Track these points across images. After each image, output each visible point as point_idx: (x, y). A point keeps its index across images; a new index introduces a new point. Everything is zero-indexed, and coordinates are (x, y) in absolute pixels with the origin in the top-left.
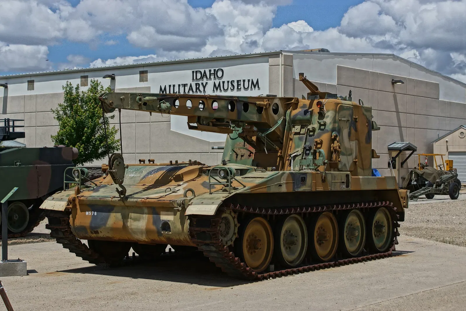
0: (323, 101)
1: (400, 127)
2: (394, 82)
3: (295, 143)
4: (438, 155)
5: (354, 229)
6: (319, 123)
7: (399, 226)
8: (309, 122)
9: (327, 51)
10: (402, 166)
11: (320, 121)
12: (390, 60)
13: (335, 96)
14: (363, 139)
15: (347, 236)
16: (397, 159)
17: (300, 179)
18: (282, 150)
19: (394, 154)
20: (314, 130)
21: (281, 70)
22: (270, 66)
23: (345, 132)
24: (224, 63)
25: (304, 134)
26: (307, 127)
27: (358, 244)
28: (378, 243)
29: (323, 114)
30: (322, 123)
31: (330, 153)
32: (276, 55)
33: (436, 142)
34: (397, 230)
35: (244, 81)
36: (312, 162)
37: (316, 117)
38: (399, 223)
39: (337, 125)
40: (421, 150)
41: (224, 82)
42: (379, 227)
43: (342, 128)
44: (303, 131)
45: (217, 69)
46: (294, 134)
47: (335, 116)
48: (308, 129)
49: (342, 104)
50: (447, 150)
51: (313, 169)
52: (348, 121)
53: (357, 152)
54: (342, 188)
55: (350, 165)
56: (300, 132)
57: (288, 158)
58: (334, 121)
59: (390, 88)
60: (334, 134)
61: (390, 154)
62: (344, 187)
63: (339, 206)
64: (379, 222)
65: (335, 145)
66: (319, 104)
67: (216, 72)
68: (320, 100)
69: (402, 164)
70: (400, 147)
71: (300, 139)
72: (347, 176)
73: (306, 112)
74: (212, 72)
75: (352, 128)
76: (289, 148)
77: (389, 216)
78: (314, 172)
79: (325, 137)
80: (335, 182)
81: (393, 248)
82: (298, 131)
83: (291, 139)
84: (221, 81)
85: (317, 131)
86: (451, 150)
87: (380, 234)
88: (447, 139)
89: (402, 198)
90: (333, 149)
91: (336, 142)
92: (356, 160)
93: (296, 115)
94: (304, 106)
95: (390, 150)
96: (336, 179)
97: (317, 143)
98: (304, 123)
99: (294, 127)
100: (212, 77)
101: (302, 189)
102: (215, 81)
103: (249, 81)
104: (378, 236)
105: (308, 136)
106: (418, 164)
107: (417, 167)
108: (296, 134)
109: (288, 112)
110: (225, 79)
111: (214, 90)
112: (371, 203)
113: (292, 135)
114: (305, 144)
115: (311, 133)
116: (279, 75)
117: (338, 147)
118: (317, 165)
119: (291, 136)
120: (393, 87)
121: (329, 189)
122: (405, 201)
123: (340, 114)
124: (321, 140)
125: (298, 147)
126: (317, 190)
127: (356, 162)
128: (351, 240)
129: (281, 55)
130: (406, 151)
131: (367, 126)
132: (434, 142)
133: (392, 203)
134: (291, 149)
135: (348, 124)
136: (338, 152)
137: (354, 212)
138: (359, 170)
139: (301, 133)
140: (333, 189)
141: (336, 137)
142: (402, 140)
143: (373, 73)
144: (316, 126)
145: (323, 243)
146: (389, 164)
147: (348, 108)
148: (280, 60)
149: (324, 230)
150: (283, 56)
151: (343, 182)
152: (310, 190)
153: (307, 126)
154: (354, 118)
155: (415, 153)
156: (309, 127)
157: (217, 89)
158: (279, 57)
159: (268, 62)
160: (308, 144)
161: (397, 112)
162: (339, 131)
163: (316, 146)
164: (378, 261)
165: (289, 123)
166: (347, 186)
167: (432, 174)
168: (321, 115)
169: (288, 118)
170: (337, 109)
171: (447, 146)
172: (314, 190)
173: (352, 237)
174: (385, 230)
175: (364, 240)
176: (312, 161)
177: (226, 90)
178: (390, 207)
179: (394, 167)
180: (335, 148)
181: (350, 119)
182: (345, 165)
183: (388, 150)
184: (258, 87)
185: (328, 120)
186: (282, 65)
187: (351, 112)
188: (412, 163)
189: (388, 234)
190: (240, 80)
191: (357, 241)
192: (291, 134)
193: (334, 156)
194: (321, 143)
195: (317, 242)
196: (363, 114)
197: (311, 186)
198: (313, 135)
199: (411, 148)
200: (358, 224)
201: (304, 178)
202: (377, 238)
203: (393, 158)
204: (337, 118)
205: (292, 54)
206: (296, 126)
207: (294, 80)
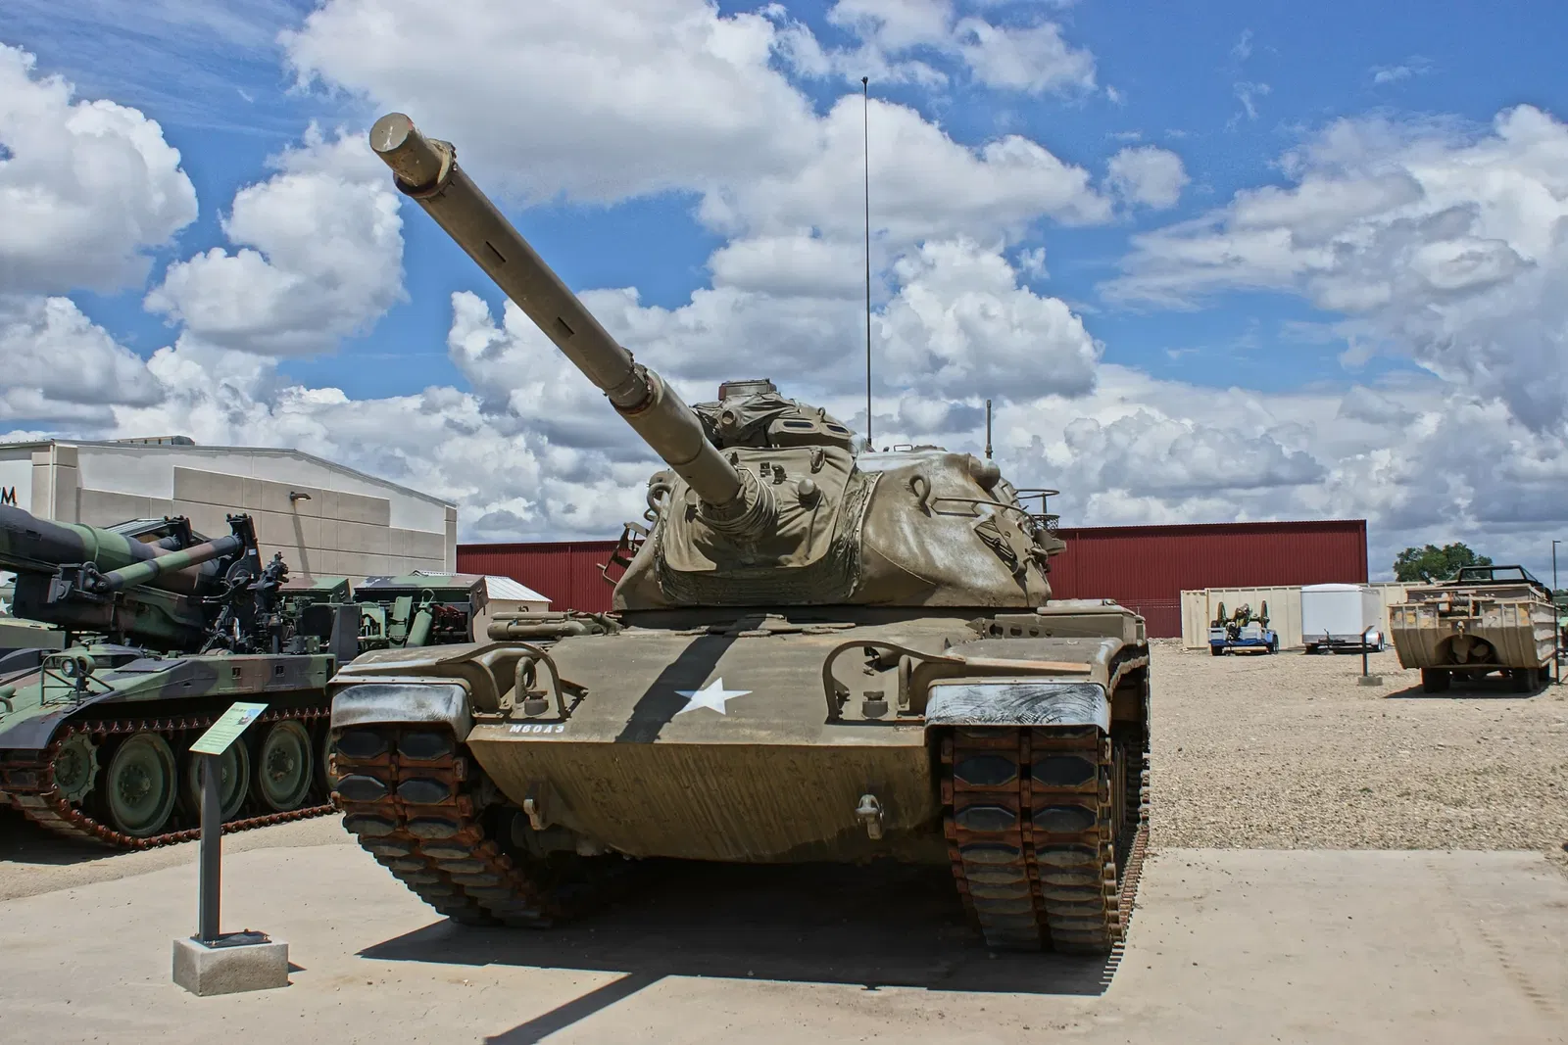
2: (294, 498)
9: (190, 442)
12: (287, 461)
21: (50, 474)
22: (33, 465)
59: (286, 506)
116: (48, 482)
120: (294, 504)
129: (51, 447)
143: (251, 482)
148: (50, 457)
205: (75, 446)
207: (79, 491)
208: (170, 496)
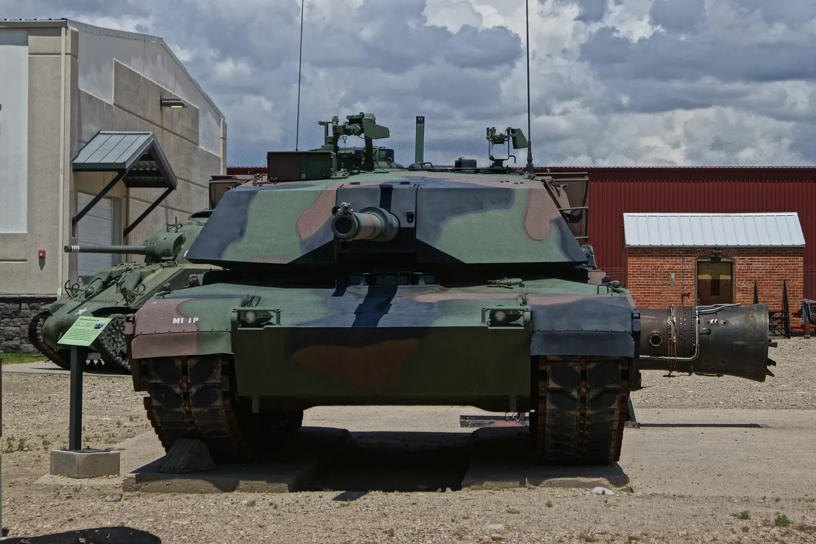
2: (164, 104)
21: (64, 66)
22: (30, 54)
32: (53, 28)
59: (157, 116)
116: (59, 78)
120: (163, 111)
129: (63, 29)
143: (145, 81)
150: (69, 33)
158: (60, 35)
159: (26, 43)
186: (66, 54)
205: (77, 30)
207: (79, 92)
208: (111, 101)
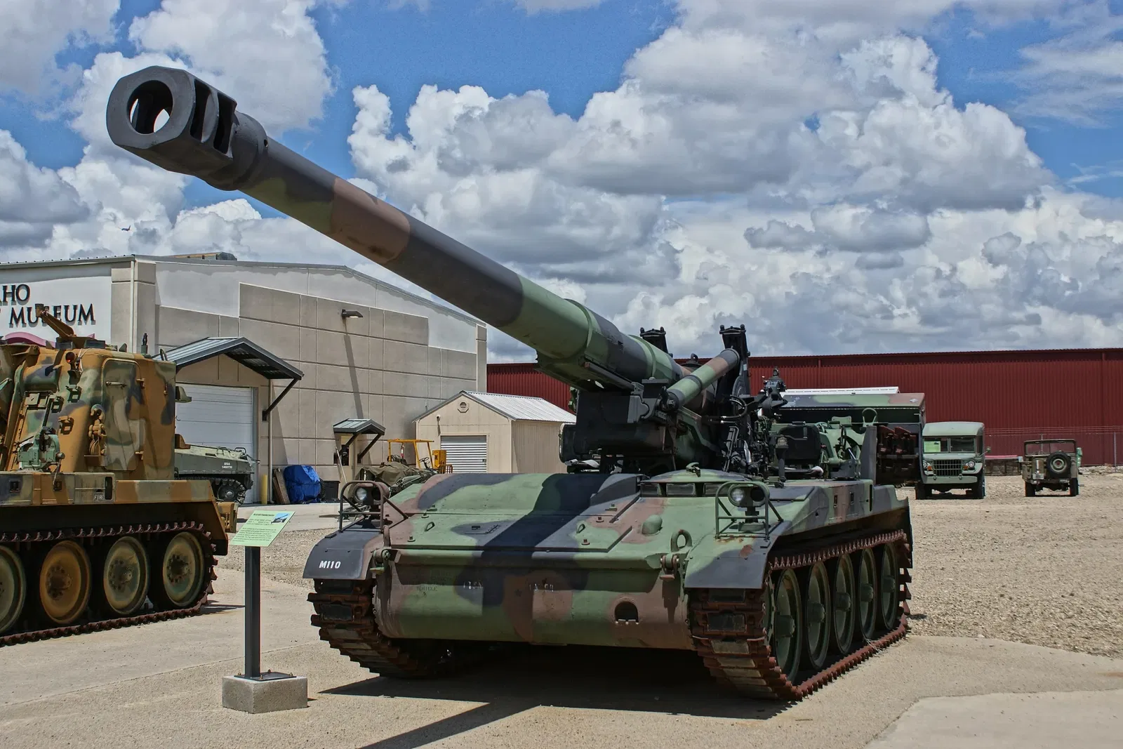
0: (79, 352)
1: (356, 393)
2: (345, 316)
3: (28, 424)
4: (421, 441)
5: (125, 569)
6: (70, 390)
7: (216, 563)
8: (54, 387)
9: (233, 258)
10: (359, 462)
11: (70, 386)
12: (338, 277)
13: (101, 344)
14: (156, 416)
15: (111, 582)
16: (351, 448)
17: (8, 485)
18: (5, 435)
19: (345, 439)
20: (60, 401)
21: (132, 290)
22: (113, 282)
23: (119, 406)
24: (30, 274)
25: (45, 408)
26: (49, 396)
27: (133, 595)
28: (174, 592)
29: (77, 374)
30: (74, 390)
31: (86, 440)
33: (421, 419)
34: (212, 570)
35: (67, 307)
36: (37, 457)
37: (65, 380)
38: (215, 557)
39: (102, 392)
40: (394, 432)
41: (29, 309)
42: (178, 564)
43: (111, 397)
44: (43, 403)
45: (17, 285)
46: (28, 408)
47: (98, 378)
48: (52, 400)
49: (113, 357)
50: (439, 433)
51: (38, 469)
52: (124, 386)
53: (144, 440)
54: (97, 500)
55: (128, 460)
56: (37, 405)
57: (14, 450)
58: (97, 386)
59: (337, 323)
60: (95, 408)
61: (338, 440)
62: (101, 499)
63: (90, 531)
64: (178, 558)
65: (95, 427)
66: (71, 357)
67: (16, 290)
68: (75, 351)
69: (360, 457)
70: (353, 427)
71: (38, 416)
72: (109, 479)
73: (48, 371)
74: (9, 290)
75: (133, 398)
76: (19, 432)
77: (199, 548)
78: (38, 473)
79: (78, 414)
80: (82, 491)
81: (203, 600)
82: (35, 402)
83: (22, 417)
84: (25, 307)
85: (66, 403)
86: (443, 433)
87: (180, 577)
88: (438, 413)
89: (222, 515)
90: (92, 433)
91: (97, 422)
92: (141, 453)
93: (32, 375)
94: (48, 359)
95: (338, 432)
96: (84, 485)
97: (65, 425)
98: (45, 390)
99: (29, 396)
100: (9, 299)
101: (12, 502)
102: (14, 306)
103: (75, 307)
104: (177, 581)
105: (51, 411)
106: (388, 459)
107: (386, 463)
108: (31, 407)
109: (19, 369)
110: (31, 303)
111: (11, 323)
112: (158, 525)
113: (25, 409)
114: (44, 425)
115: (56, 407)
116: (129, 299)
117: (99, 431)
118: (45, 462)
119: (22, 412)
120: (344, 323)
121: (70, 501)
122: (229, 522)
123: (108, 375)
124: (71, 419)
125: (33, 430)
126: (44, 503)
127: (140, 455)
128: (119, 588)
129: (132, 262)
130: (368, 435)
131: (165, 395)
132: (416, 418)
133: (201, 525)
134: (20, 433)
135: (125, 392)
136: (100, 438)
137: (122, 541)
138: (148, 469)
139: (39, 406)
140: (77, 502)
141: (98, 413)
142: (360, 415)
143: (308, 299)
144: (64, 394)
145: (61, 593)
146: (336, 457)
147: (125, 365)
148: (132, 272)
149: (63, 571)
150: (137, 266)
151: (99, 491)
152: (28, 504)
153: (48, 394)
154: (138, 381)
155: (381, 438)
156: (51, 397)
157: (17, 321)
158: (130, 267)
159: (110, 275)
160: (49, 425)
161: (352, 367)
162: (106, 404)
163: (62, 428)
164: (170, 623)
165: (18, 389)
166: (108, 496)
167: (396, 474)
168: (75, 376)
169: (17, 381)
170: (103, 366)
171: (439, 426)
172: (36, 503)
173: (122, 582)
174: (191, 569)
175: (145, 588)
176: (37, 455)
177: (33, 324)
178: (199, 532)
179: (345, 462)
180: (95, 432)
181: (129, 383)
182: (117, 461)
183: (335, 432)
184: (92, 319)
185: (86, 384)
186: (135, 281)
187: (130, 371)
188: (377, 455)
189: (197, 577)
190: (60, 306)
191: (132, 590)
192: (22, 408)
193: (93, 445)
194: (71, 423)
195: (49, 592)
196: (158, 375)
197: (30, 497)
198: (59, 410)
199: (374, 430)
200: (135, 560)
201: (17, 483)
202: (174, 583)
203: (343, 446)
204: (102, 382)
205: (154, 262)
206: (31, 395)
207: (157, 308)
208: (236, 315)
